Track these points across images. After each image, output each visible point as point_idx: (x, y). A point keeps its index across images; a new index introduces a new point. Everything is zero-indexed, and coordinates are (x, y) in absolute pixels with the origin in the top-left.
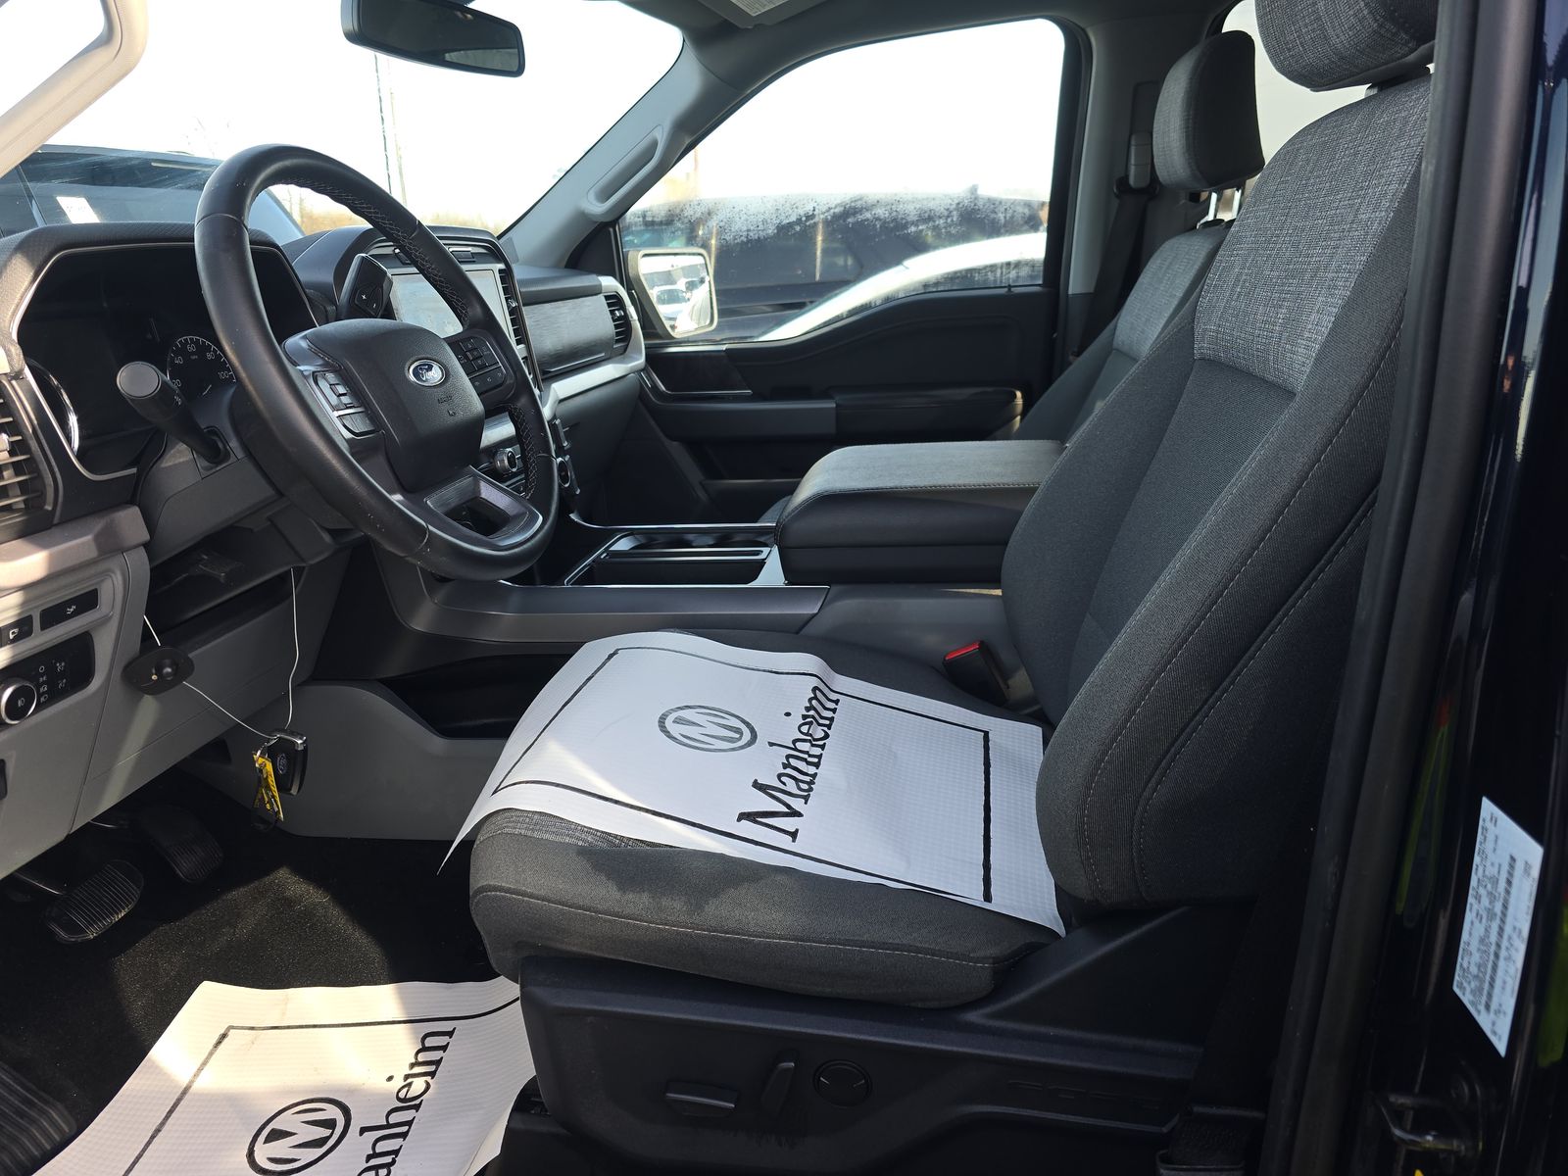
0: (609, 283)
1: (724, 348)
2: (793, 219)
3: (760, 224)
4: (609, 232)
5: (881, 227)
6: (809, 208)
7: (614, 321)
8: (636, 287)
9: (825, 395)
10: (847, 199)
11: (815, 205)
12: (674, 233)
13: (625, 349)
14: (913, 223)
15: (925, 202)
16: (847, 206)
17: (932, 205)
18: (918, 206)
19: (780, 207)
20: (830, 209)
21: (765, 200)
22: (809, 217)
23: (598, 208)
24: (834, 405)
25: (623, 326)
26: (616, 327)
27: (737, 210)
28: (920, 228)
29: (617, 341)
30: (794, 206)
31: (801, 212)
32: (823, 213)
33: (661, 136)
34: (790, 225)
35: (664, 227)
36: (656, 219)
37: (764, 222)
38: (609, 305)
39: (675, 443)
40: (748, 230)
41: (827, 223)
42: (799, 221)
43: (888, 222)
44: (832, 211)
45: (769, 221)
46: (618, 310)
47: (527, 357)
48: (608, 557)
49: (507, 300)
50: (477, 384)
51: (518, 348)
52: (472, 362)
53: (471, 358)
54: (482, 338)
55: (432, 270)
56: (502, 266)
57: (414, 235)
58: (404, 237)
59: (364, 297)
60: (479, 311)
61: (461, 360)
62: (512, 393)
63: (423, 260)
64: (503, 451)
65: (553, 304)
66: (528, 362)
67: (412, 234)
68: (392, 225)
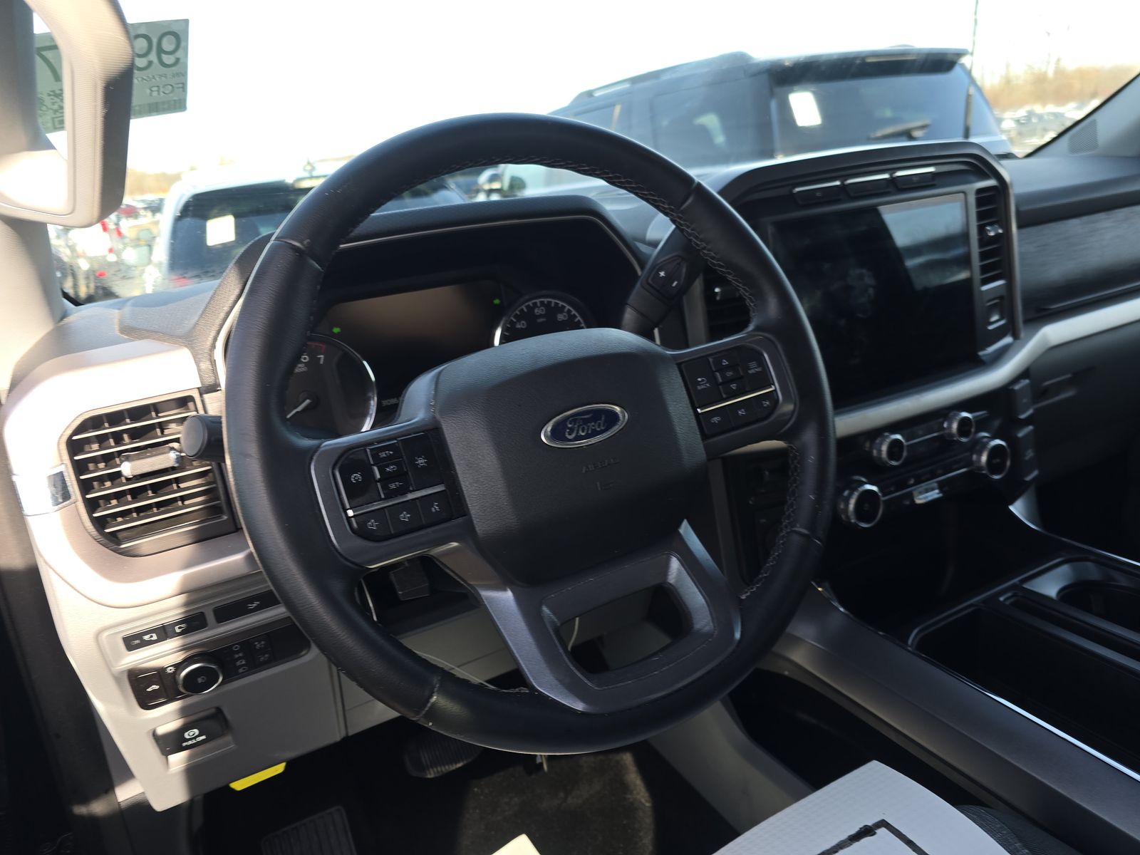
47: (1001, 298)
48: (1012, 600)
49: (981, 229)
50: (716, 419)
51: (985, 288)
52: (720, 387)
53: (720, 380)
54: (758, 348)
55: (709, 250)
56: (991, 182)
57: (685, 206)
58: (672, 210)
59: (662, 274)
60: (772, 307)
61: (700, 385)
62: (789, 425)
63: (696, 237)
64: (887, 437)
65: (1085, 219)
66: (1004, 303)
67: (681, 206)
68: (653, 195)
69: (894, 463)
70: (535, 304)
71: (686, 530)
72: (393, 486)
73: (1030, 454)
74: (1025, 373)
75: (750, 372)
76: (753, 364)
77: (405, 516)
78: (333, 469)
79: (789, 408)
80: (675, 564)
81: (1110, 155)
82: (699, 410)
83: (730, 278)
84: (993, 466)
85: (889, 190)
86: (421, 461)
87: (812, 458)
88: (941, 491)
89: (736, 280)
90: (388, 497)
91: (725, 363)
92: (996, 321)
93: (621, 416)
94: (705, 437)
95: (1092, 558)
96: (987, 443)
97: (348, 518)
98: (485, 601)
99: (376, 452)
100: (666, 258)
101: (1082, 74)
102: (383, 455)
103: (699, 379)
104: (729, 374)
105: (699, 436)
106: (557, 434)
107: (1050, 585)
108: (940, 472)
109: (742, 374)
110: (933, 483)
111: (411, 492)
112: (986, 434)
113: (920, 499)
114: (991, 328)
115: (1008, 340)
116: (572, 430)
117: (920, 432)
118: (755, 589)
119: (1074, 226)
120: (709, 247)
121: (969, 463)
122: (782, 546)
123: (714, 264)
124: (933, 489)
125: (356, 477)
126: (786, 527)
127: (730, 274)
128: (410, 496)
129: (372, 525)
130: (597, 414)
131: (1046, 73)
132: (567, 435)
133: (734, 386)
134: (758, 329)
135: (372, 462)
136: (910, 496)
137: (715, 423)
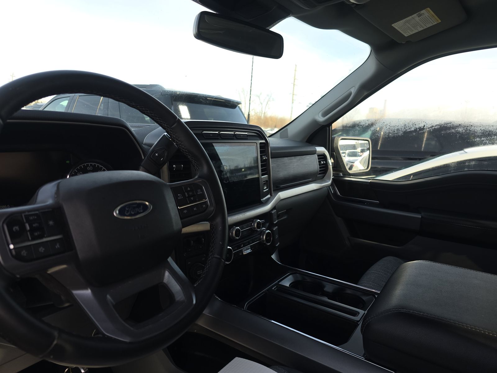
0: (321, 149)
1: (370, 181)
2: (413, 129)
3: (396, 131)
4: (327, 129)
5: (459, 136)
6: (422, 125)
7: (320, 165)
8: (336, 151)
9: (416, 211)
10: (443, 123)
11: (425, 124)
12: (355, 131)
13: (324, 177)
14: (478, 136)
15: (487, 127)
16: (442, 126)
17: (491, 129)
18: (482, 129)
19: (407, 124)
20: (433, 126)
21: (400, 121)
22: (420, 129)
23: (321, 119)
24: (420, 217)
25: (324, 168)
26: (320, 168)
27: (385, 124)
28: (483, 139)
29: (320, 174)
30: (414, 124)
31: (417, 127)
32: (428, 128)
33: (354, 91)
34: (411, 132)
35: (350, 129)
36: (348, 125)
37: (398, 130)
38: (319, 159)
39: (339, 218)
40: (389, 133)
41: (430, 132)
42: (415, 130)
43: (464, 135)
44: (434, 127)
45: (400, 129)
46: (322, 161)
47: (267, 181)
48: (276, 289)
49: (261, 156)
50: (185, 211)
51: (262, 177)
52: (187, 198)
53: (187, 196)
54: (201, 184)
55: (182, 145)
56: (263, 141)
57: (173, 126)
58: (168, 127)
59: (157, 155)
60: (205, 169)
61: (179, 197)
62: (211, 215)
63: (177, 139)
64: (235, 228)
65: (289, 158)
66: (267, 183)
67: (172, 126)
68: (161, 120)
69: (237, 238)
70: (88, 165)
71: (170, 260)
72: (36, 234)
73: (277, 237)
74: (274, 208)
75: (198, 193)
76: (199, 190)
77: (42, 249)
78: (3, 223)
79: (212, 209)
80: (167, 274)
81: (292, 139)
82: (179, 207)
83: (189, 157)
84: (267, 240)
85: (234, 138)
86: (51, 223)
87: (220, 228)
88: (251, 250)
89: (192, 158)
90: (33, 239)
91: (189, 189)
92: (266, 189)
93: (149, 207)
94: (181, 219)
95: (298, 272)
96: (265, 232)
97: (10, 250)
98: (76, 296)
99: (27, 217)
100: (159, 148)
101: (271, 118)
102: (31, 218)
103: (179, 195)
104: (191, 193)
105: (179, 218)
106: (121, 212)
107: (287, 283)
108: (251, 242)
109: (195, 194)
110: (249, 246)
111: (45, 237)
112: (265, 229)
113: (245, 253)
114: (264, 191)
115: (269, 196)
116: (128, 211)
117: (245, 227)
118: (200, 282)
119: (286, 160)
120: (182, 144)
121: (260, 239)
122: (210, 263)
123: (183, 151)
124: (249, 249)
125: (16, 228)
126: (211, 255)
127: (189, 155)
128: (45, 240)
129: (24, 253)
130: (139, 205)
131: (261, 116)
132: (126, 213)
133: (192, 198)
134: (199, 177)
135: (25, 221)
136: (242, 251)
137: (185, 213)
